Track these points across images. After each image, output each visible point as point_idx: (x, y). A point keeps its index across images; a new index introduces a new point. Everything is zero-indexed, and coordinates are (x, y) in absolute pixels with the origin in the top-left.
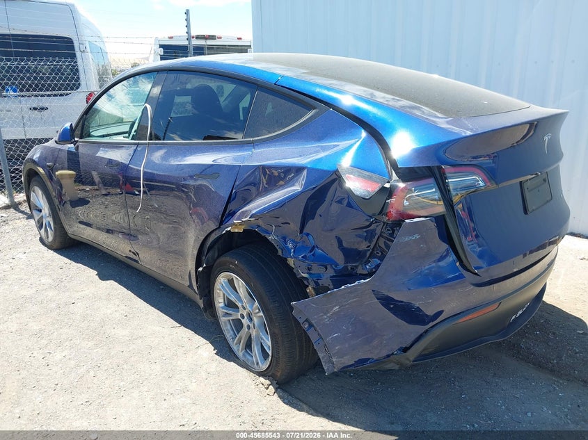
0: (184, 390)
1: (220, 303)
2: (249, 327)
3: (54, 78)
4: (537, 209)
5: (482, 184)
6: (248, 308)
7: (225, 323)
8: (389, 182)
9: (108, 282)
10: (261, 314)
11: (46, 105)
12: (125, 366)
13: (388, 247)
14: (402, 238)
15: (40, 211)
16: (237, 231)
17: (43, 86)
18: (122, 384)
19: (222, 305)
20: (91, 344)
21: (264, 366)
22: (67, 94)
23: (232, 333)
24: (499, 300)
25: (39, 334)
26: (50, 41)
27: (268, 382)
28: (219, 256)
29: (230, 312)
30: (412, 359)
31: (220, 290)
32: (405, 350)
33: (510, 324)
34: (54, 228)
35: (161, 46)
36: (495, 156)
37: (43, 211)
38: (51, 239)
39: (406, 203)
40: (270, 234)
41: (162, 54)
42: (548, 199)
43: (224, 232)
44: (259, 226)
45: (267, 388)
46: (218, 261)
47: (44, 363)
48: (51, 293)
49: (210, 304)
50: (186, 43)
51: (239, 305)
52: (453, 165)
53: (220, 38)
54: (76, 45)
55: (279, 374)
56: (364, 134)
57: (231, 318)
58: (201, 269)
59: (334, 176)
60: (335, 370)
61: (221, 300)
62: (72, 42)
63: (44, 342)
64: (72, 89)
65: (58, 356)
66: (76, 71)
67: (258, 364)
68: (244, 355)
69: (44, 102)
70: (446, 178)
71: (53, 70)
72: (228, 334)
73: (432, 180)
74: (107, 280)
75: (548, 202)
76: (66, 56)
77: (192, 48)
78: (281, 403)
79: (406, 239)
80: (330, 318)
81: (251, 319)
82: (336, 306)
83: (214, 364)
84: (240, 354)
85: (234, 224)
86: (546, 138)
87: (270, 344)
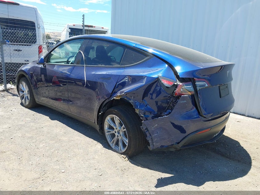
0: (94, 158)
1: (106, 127)
2: (118, 136)
3: (25, 38)
4: (224, 96)
5: (207, 85)
6: (118, 129)
7: (107, 135)
8: (176, 82)
9: (55, 121)
10: (125, 130)
11: (21, 49)
12: (69, 150)
13: (174, 106)
14: (180, 102)
15: (23, 92)
16: (117, 99)
17: (21, 41)
18: (69, 155)
19: (107, 128)
20: (53, 142)
21: (124, 151)
22: (30, 45)
23: (110, 139)
24: (211, 127)
25: (31, 138)
26: (25, 22)
27: (125, 156)
28: (107, 109)
29: (110, 131)
30: (180, 147)
31: (107, 122)
32: (178, 143)
33: (214, 138)
34: (30, 99)
35: (70, 28)
36: (210, 76)
37: (25, 92)
38: (27, 103)
39: (182, 90)
40: (131, 100)
41: (70, 31)
42: (228, 94)
43: (112, 99)
44: (127, 97)
45: (125, 158)
46: (108, 111)
47: (36, 148)
48: (32, 124)
49: (102, 128)
50: (82, 28)
51: (115, 128)
52: (198, 78)
53: (95, 27)
54: (36, 25)
55: (130, 153)
56: (167, 66)
57: (110, 133)
58: (100, 114)
59: (157, 80)
60: (154, 148)
61: (107, 126)
62: (34, 24)
63: (34, 141)
64: (32, 43)
65: (41, 146)
66: (35, 36)
67: (121, 150)
68: (115, 147)
69: (21, 48)
70: (195, 82)
71: (25, 35)
72: (108, 139)
73: (191, 83)
74: (54, 120)
75: (227, 95)
76: (31, 29)
77: (84, 30)
78: (131, 164)
79: (182, 102)
80: (154, 128)
81: (119, 133)
82: (156, 124)
83: (103, 150)
84: (113, 147)
85: (117, 96)
86: (228, 72)
87: (127, 141)
